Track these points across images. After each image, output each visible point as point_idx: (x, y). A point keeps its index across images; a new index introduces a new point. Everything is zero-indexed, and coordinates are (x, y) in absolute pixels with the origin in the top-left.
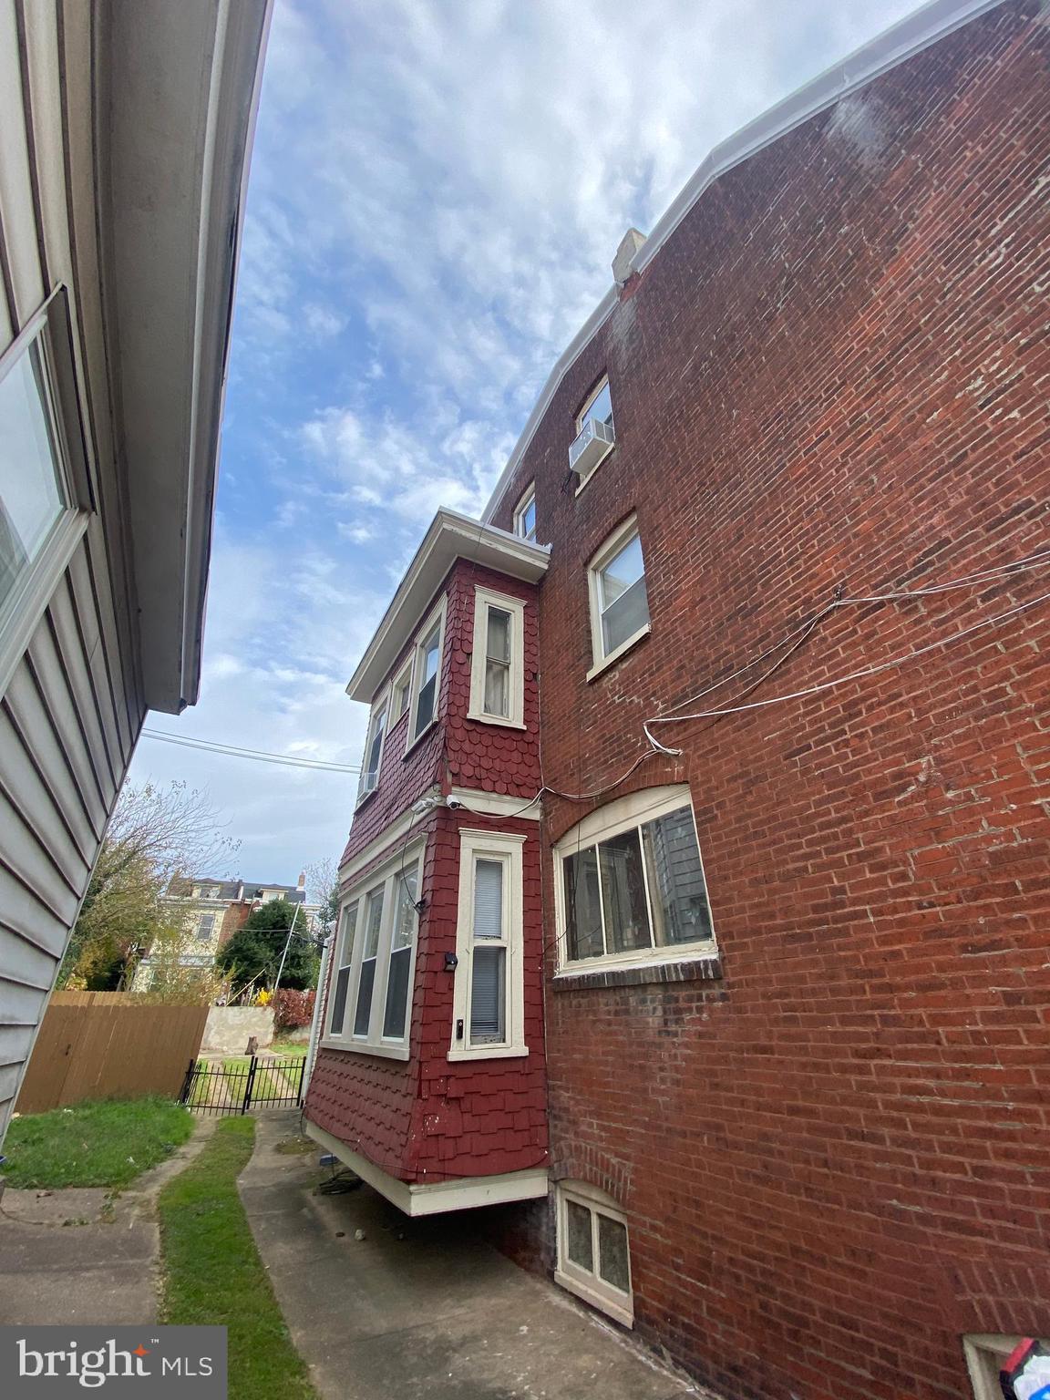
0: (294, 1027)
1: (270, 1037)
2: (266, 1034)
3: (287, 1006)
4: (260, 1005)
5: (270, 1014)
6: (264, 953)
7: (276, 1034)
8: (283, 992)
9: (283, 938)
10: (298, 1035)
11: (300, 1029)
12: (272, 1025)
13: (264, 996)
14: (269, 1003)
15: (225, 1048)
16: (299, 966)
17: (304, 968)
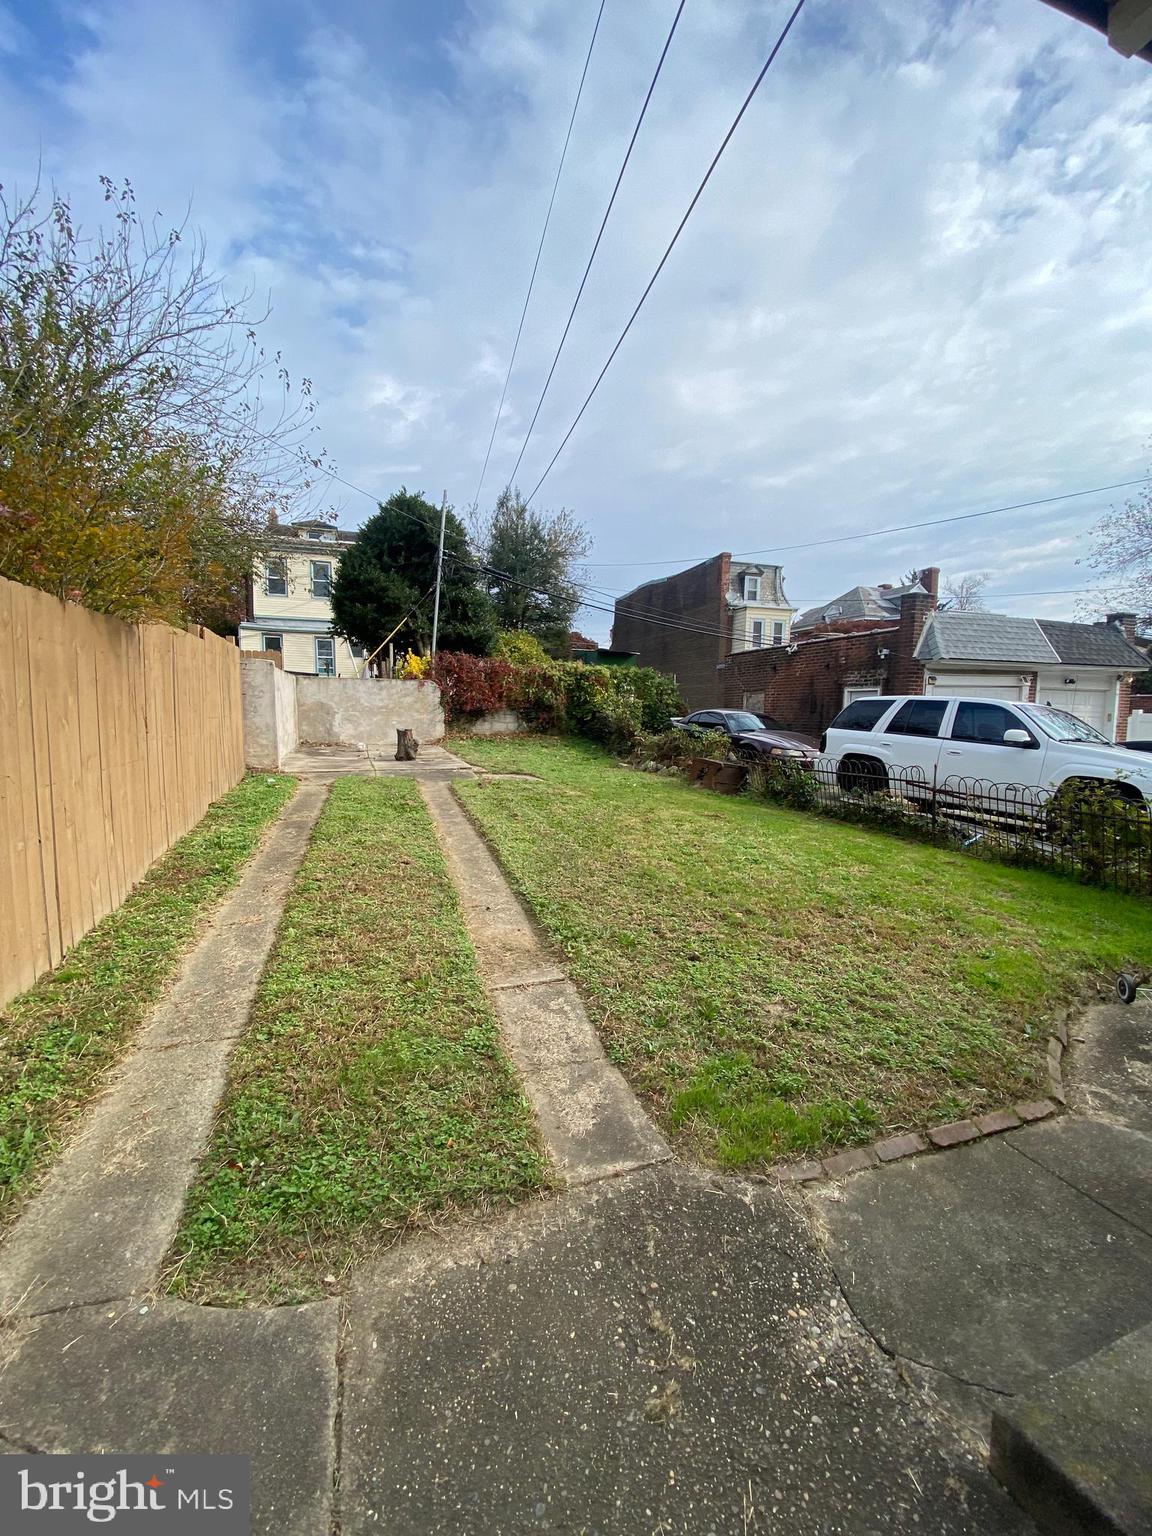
0: (477, 714)
1: (440, 730)
2: (432, 723)
3: (459, 680)
4: (410, 677)
5: (432, 692)
6: (400, 590)
7: (448, 723)
8: (448, 657)
9: (429, 567)
10: (487, 726)
11: (488, 717)
12: (441, 709)
13: (415, 663)
14: (427, 675)
15: (361, 745)
16: (465, 619)
17: (477, 623)
